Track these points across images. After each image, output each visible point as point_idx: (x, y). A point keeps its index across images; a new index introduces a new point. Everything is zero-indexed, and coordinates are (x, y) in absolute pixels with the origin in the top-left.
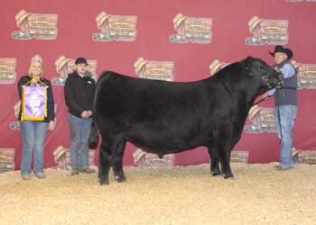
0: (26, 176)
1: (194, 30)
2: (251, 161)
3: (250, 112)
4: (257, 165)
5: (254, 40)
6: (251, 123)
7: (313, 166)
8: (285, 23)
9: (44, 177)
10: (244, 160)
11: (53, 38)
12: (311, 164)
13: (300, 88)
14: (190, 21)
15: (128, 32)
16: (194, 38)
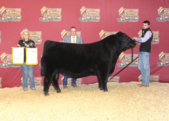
2: (121, 81)
3: (120, 56)
6: (121, 62)
7: (152, 83)
8: (137, 10)
10: (117, 81)
11: (19, 21)
14: (89, 10)
15: (57, 16)
16: (91, 19)
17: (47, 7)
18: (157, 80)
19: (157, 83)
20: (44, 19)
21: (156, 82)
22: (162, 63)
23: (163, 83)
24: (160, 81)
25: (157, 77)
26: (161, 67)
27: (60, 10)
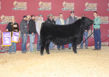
5: (87, 9)
8: (96, 4)
10: (84, 45)
11: (25, 10)
14: (68, 4)
16: (69, 9)
17: (42, 2)
19: (107, 47)
20: (41, 9)
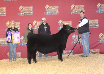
0: (11, 60)
1: (53, 10)
2: (74, 54)
4: (76, 55)
5: (73, 12)
7: (95, 54)
9: (16, 61)
12: (94, 54)
13: (90, 28)
14: (51, 7)
15: (30, 12)
18: (98, 52)
21: (98, 53)
22: (101, 41)
23: (102, 54)
24: (101, 53)
25: (99, 50)
26: (101, 43)
27: (32, 7)
